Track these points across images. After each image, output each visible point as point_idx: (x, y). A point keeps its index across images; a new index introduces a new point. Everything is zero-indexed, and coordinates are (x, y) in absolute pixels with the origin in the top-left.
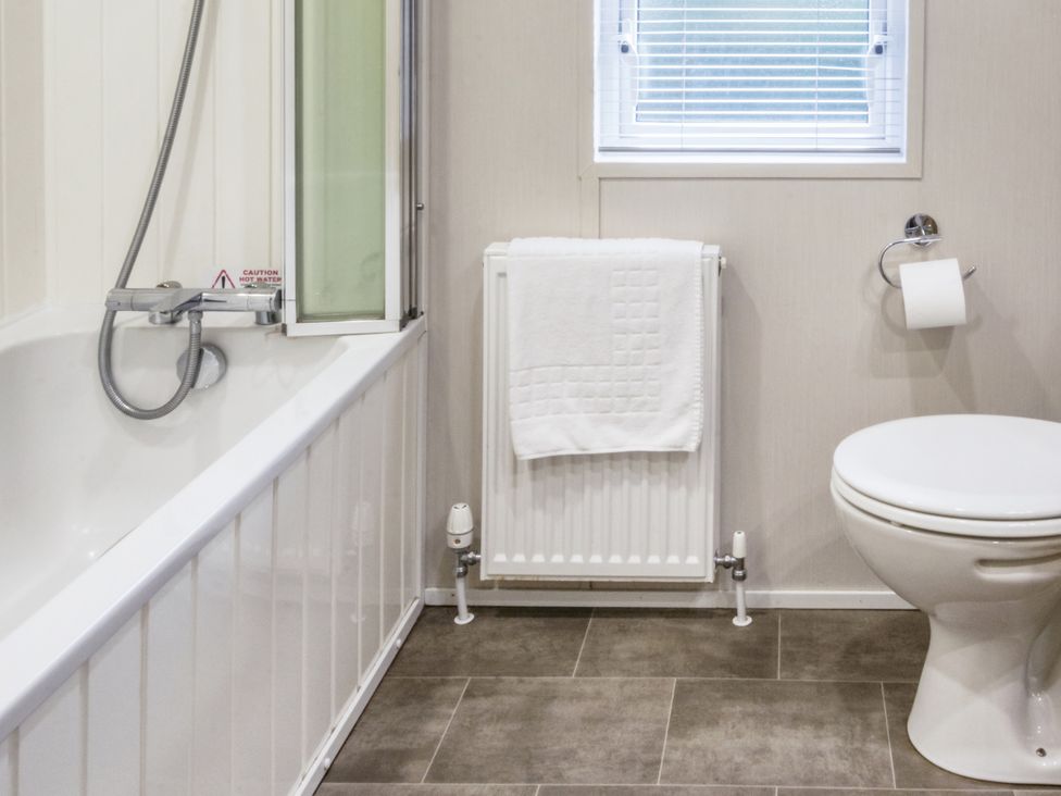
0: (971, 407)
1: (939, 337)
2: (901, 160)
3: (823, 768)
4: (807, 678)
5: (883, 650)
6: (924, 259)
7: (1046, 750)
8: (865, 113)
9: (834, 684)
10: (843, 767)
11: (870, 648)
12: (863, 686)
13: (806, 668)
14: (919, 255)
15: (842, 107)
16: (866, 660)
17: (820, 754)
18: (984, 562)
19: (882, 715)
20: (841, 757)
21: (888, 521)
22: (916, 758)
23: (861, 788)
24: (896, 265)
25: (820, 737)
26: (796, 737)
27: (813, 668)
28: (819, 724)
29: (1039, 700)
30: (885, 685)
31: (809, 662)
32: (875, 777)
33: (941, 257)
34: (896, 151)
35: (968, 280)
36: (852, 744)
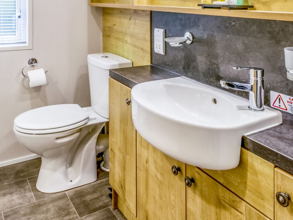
0: (46, 105)
1: (38, 89)
2: (27, 44)
3: (15, 203)
4: (6, 184)
5: (26, 171)
6: (34, 70)
7: (72, 180)
8: (15, 33)
9: (14, 183)
10: (20, 201)
11: (22, 171)
12: (22, 181)
13: (5, 181)
14: (32, 68)
15: (8, 32)
16: (22, 175)
17: (13, 200)
18: (57, 138)
19: (29, 185)
20: (19, 199)
21: (32, 134)
22: (40, 193)
23: (26, 204)
24: (26, 72)
25: (12, 196)
26: (5, 198)
27: (7, 181)
28: (11, 193)
29: (70, 170)
30: (28, 179)
31: (5, 180)
32: (30, 201)
33: (38, 68)
34: (25, 43)
35: (46, 73)
36: (22, 195)
